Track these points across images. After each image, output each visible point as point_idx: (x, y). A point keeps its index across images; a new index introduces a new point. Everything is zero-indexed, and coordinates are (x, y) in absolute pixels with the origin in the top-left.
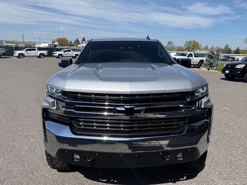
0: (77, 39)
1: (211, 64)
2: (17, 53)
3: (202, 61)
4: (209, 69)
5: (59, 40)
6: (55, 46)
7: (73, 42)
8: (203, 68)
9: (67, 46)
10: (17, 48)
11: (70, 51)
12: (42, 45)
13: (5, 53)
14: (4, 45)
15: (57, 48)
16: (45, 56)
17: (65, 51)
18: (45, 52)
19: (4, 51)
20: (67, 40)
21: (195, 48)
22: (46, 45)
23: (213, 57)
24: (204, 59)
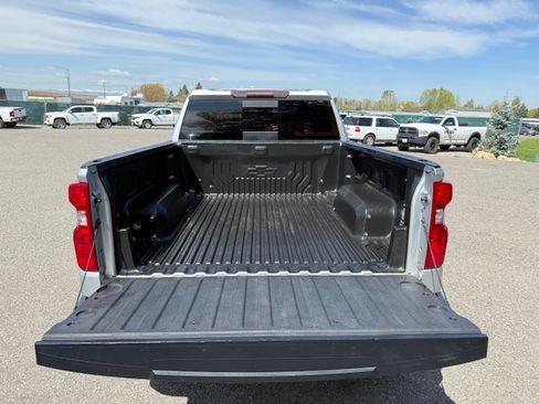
0: (185, 87)
1: (502, 142)
2: (51, 116)
3: (477, 135)
4: (497, 155)
5: (145, 90)
6: (137, 102)
7: (176, 93)
8: (482, 153)
9: (163, 101)
10: (54, 107)
11: (168, 112)
12: (108, 100)
13: (24, 118)
14: (25, 100)
15: (140, 105)
16: (114, 124)
17: (159, 113)
18: (114, 116)
19: (24, 113)
20: (163, 90)
21: (445, 105)
22: (117, 100)
23: (505, 126)
24: (482, 130)
